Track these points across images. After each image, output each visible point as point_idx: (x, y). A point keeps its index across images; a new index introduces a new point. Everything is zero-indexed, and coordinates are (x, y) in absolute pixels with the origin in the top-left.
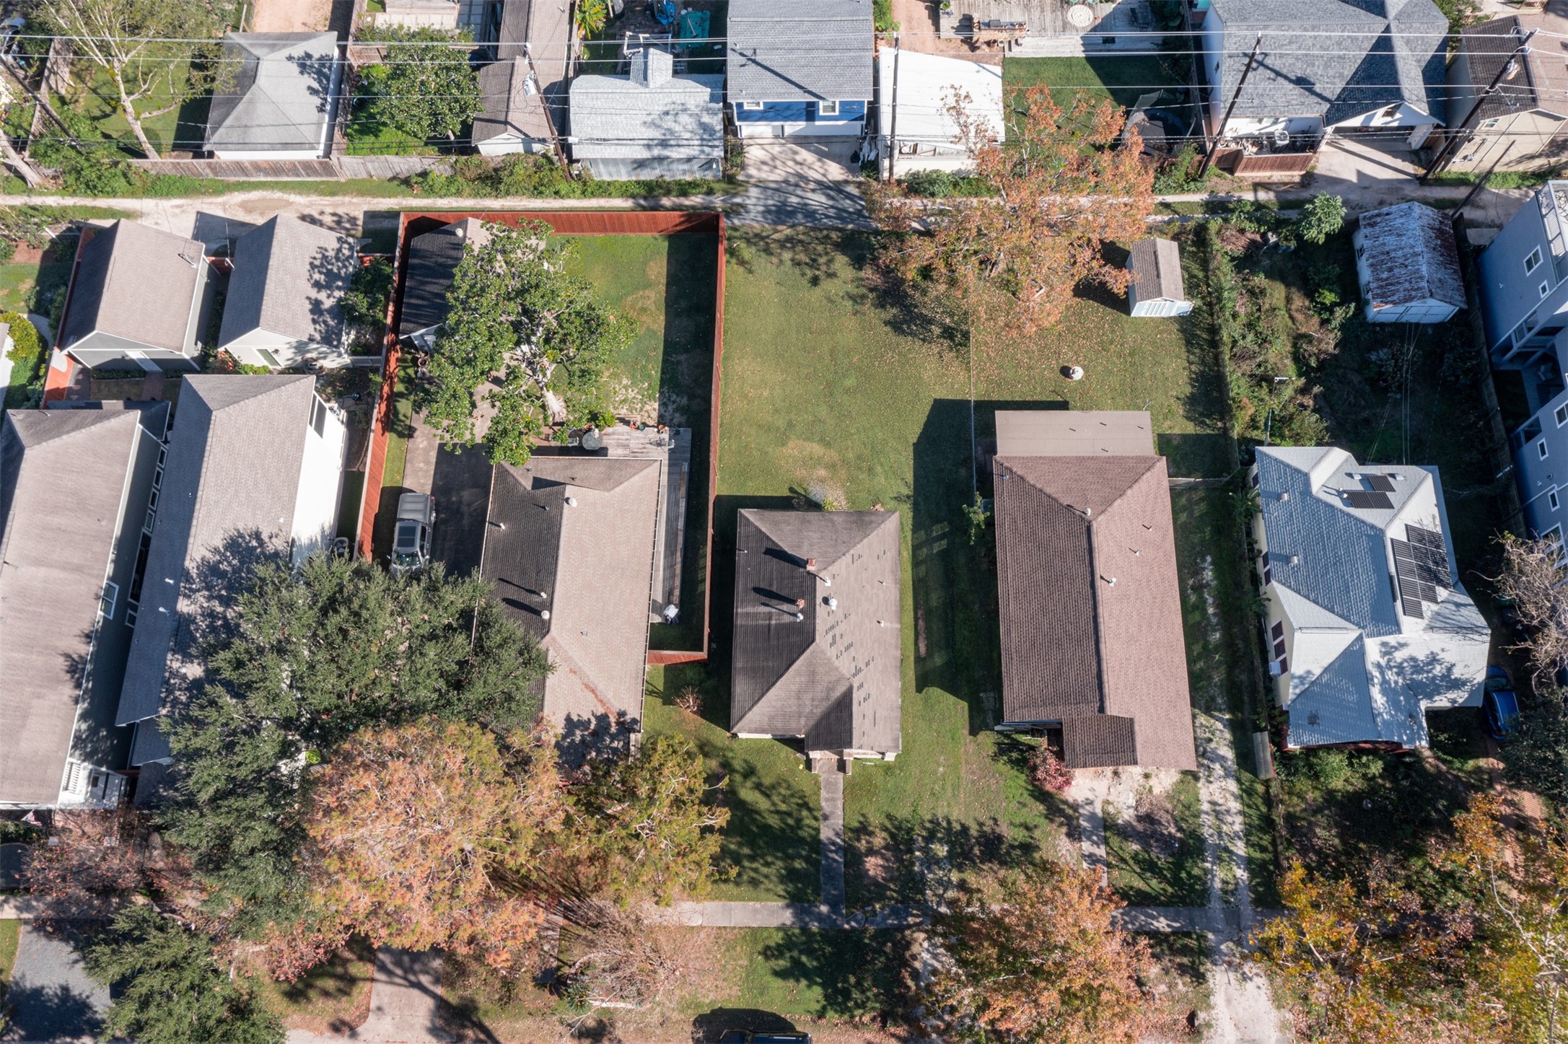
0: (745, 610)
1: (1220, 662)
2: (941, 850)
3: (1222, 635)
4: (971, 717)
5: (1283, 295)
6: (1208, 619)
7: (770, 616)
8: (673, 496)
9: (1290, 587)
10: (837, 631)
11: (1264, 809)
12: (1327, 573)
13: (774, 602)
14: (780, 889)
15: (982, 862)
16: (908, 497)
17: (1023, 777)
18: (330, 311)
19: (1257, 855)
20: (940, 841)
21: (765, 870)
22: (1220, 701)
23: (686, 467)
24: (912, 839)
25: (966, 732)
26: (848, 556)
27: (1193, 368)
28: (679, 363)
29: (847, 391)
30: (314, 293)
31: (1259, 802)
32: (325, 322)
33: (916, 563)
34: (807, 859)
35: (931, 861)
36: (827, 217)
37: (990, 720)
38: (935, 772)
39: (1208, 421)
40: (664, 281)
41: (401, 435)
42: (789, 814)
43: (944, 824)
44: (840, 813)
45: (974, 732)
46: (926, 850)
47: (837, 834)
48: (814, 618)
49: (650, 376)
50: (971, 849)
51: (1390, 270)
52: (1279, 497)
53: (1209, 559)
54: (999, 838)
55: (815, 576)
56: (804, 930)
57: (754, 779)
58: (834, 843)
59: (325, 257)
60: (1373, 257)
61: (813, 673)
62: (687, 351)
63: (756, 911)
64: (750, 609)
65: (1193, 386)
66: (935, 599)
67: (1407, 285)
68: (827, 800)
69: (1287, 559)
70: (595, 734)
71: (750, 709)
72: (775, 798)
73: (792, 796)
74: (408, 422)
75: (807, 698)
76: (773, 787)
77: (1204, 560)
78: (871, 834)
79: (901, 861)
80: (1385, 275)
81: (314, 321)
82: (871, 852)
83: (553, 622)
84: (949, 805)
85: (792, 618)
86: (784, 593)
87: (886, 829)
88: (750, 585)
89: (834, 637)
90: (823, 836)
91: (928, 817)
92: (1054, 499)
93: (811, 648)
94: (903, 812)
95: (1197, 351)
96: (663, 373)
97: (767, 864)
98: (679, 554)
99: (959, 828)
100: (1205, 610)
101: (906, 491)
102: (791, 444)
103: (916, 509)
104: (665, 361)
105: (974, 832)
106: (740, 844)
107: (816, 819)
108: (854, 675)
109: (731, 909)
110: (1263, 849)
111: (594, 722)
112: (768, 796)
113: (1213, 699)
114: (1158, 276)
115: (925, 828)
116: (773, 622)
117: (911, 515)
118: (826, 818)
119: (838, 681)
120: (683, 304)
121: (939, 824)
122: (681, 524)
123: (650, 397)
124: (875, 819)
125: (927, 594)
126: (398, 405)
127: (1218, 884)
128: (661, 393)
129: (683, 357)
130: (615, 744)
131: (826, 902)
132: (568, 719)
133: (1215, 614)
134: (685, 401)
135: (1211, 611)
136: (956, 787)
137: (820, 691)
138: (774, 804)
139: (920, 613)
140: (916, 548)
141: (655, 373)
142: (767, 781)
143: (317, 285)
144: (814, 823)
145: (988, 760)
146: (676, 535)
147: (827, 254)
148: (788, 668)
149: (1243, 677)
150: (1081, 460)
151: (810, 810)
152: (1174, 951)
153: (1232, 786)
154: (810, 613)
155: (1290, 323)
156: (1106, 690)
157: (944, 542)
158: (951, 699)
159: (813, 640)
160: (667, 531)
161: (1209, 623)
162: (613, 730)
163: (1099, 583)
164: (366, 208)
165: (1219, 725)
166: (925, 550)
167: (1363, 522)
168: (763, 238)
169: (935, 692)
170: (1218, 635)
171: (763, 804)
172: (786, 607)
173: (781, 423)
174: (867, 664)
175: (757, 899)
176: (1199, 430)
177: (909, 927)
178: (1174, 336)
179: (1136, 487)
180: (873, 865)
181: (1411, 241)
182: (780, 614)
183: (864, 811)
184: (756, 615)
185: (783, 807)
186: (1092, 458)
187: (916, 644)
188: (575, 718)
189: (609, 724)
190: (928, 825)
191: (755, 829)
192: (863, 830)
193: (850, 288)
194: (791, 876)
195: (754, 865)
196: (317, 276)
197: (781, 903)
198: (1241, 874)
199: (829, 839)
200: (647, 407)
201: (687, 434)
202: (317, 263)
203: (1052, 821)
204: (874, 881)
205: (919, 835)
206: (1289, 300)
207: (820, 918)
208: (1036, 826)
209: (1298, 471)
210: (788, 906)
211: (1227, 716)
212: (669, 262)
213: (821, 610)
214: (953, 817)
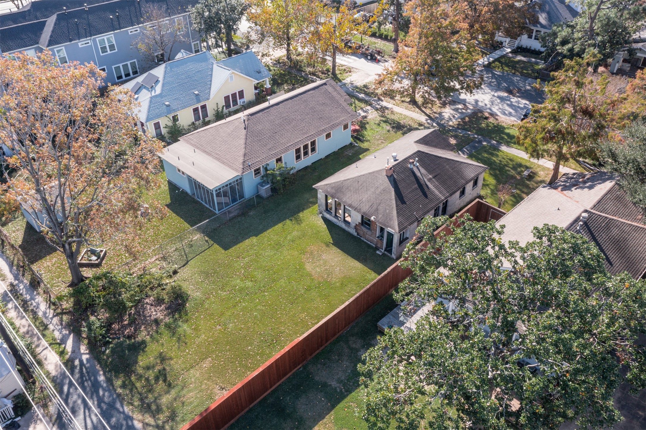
0: (440, 195)
4: (363, 153)
7: (430, 180)
9: (210, 92)
12: (196, 80)
13: (422, 182)
14: (501, 154)
15: (407, 126)
17: (364, 133)
21: (503, 160)
25: (370, 151)
28: (340, 381)
34: (480, 155)
36: (100, 402)
37: (356, 148)
45: (367, 149)
48: (409, 156)
52: (168, 106)
54: (392, 127)
56: (499, 143)
62: (325, 385)
64: (437, 192)
69: (197, 96)
70: (575, 186)
83: (580, 213)
85: (420, 168)
86: (413, 179)
88: (427, 201)
92: (246, 137)
93: (422, 151)
97: (501, 161)
101: (289, 222)
102: (322, 280)
104: (349, 391)
105: (401, 132)
106: (508, 170)
111: (573, 189)
116: (430, 176)
129: (334, 384)
130: (563, 183)
131: (483, 144)
132: (591, 188)
145: (372, 141)
147: (142, 375)
148: (441, 158)
150: (209, 153)
154: (408, 160)
156: (317, 85)
159: (419, 151)
162: (561, 187)
163: (273, 103)
167: (165, 71)
172: (418, 174)
173: (314, 294)
177: (453, 127)
182: (424, 175)
184: (436, 187)
186: (205, 152)
188: (586, 189)
189: (563, 189)
194: (492, 154)
195: (507, 164)
197: (504, 150)
201: (384, 323)
204: (456, 139)
207: (489, 143)
208: (375, 124)
210: (501, 150)
213: (401, 158)
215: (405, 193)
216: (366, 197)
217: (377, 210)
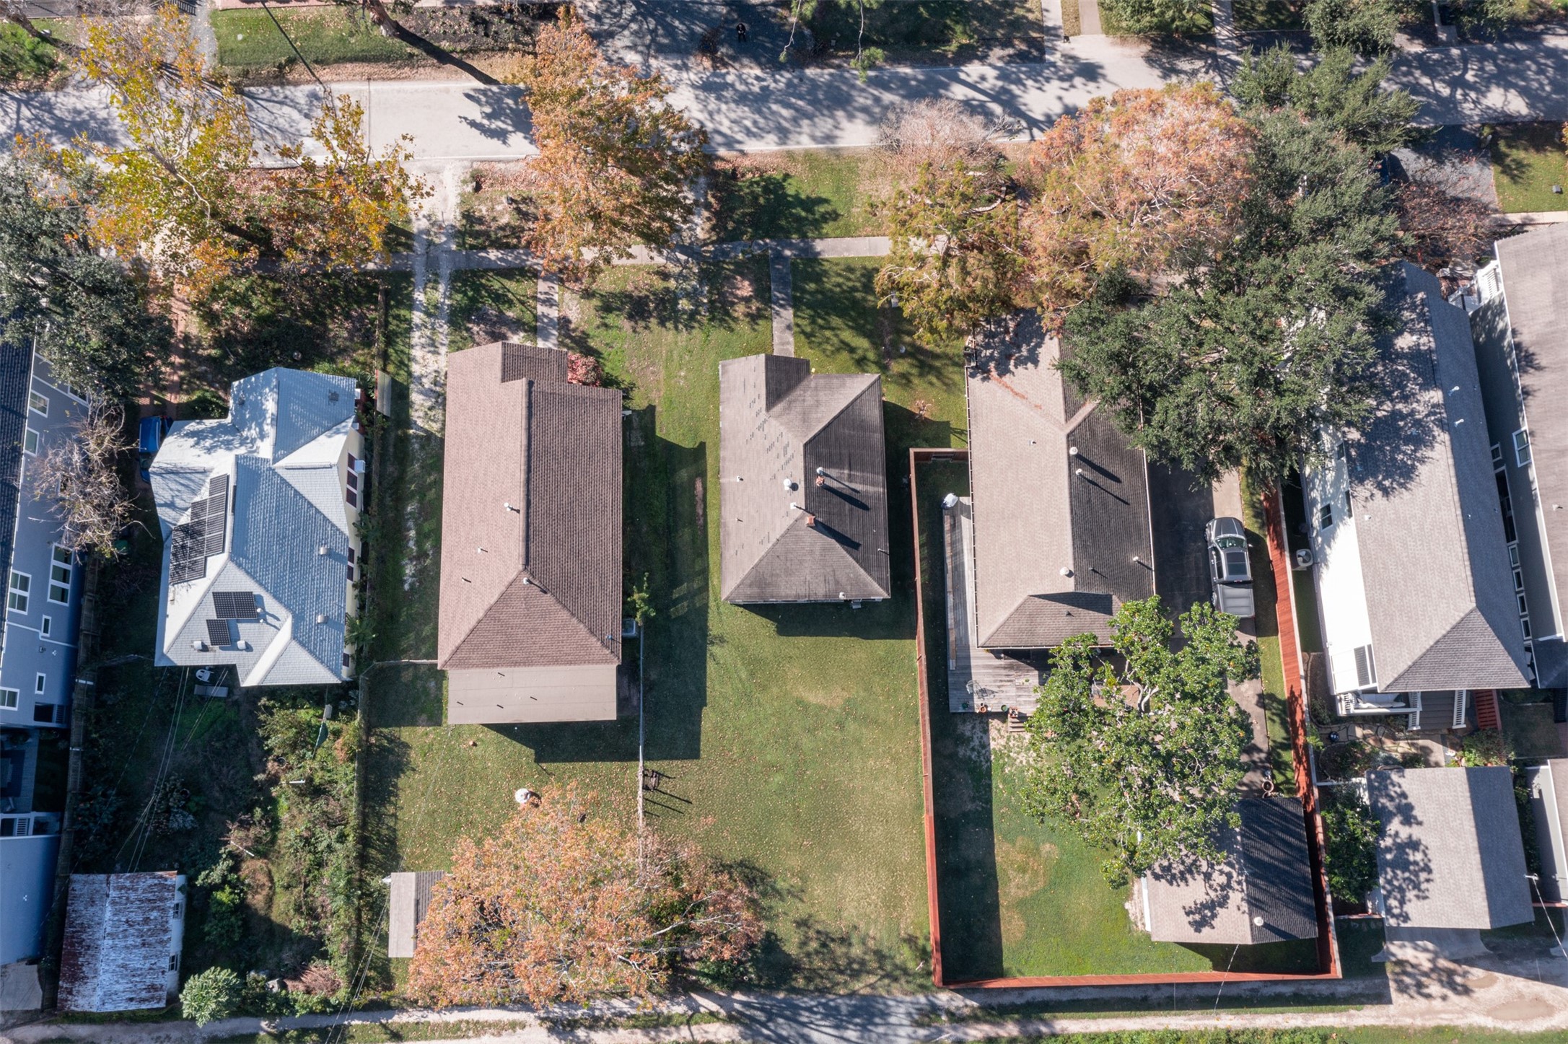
0: (876, 489)
1: (411, 483)
2: (684, 304)
3: (404, 508)
4: (653, 422)
5: (275, 909)
6: (416, 525)
7: (850, 478)
8: (962, 632)
9: (333, 525)
10: (783, 460)
11: (391, 351)
12: (293, 531)
13: (847, 492)
14: (827, 266)
15: (647, 297)
16: (712, 643)
17: (607, 370)
18: (1389, 816)
19: (403, 312)
20: (685, 312)
21: (840, 280)
22: (416, 446)
23: (952, 664)
24: (711, 312)
25: (658, 409)
26: (773, 540)
27: (391, 810)
28: (973, 799)
29: (780, 769)
30: (1416, 832)
31: (394, 356)
32: (1392, 799)
33: (705, 572)
34: (804, 291)
35: (693, 295)
36: (809, 1009)
37: (635, 420)
38: (689, 370)
39: (385, 743)
40: (1003, 911)
41: (1272, 697)
42: (822, 327)
43: (680, 326)
44: (776, 333)
45: (651, 409)
46: (698, 304)
47: (778, 314)
48: (805, 468)
49: (1004, 782)
50: (655, 308)
51: (146, 921)
52: (327, 620)
53: (406, 587)
54: (630, 317)
55: (806, 510)
56: (804, 237)
57: (856, 356)
58: (782, 306)
59: (1417, 886)
60: (161, 942)
61: (804, 421)
62: (965, 815)
63: (847, 250)
64: (870, 489)
65: (395, 786)
66: (685, 535)
67: (133, 896)
68: (788, 343)
69: (330, 554)
70: (1009, 357)
71: (864, 392)
72: (835, 340)
73: (820, 344)
74: (1268, 713)
75: (810, 400)
76: (838, 350)
77: (412, 585)
78: (748, 315)
79: (721, 294)
80: (154, 914)
81: (1404, 795)
82: (747, 300)
83: (1065, 445)
84: (676, 343)
85: (828, 472)
86: (836, 499)
87: (735, 320)
88: (872, 513)
89: (785, 453)
90: (791, 311)
91: (694, 332)
92: (560, 602)
93: (807, 439)
94: (718, 334)
95: (385, 832)
96: (990, 786)
97: (839, 285)
98: (949, 567)
99: (668, 324)
100: (418, 533)
101: (714, 650)
102: (841, 702)
103: (704, 630)
104: (989, 801)
105: (654, 321)
106: (864, 299)
107: (798, 325)
108: (765, 422)
109: (870, 250)
110: (397, 317)
111: (1012, 367)
112: (842, 342)
113: (422, 447)
114: (417, 903)
115: (699, 322)
116: (846, 472)
117: (710, 624)
118: (789, 327)
119: (780, 415)
120: (976, 879)
121: (686, 326)
122: (950, 600)
123: (1001, 755)
124: (743, 327)
125: (693, 541)
126: (1284, 735)
127: (442, 288)
128: (988, 760)
129: (969, 806)
130: (988, 352)
131: (786, 258)
132: (1036, 362)
133: (409, 529)
134: (962, 751)
135: (412, 533)
136: (669, 359)
137: (798, 408)
138: (836, 336)
139: (701, 522)
140: (705, 588)
141: (998, 784)
142: (845, 355)
143: (1414, 845)
144: (799, 321)
145: (639, 383)
146: (953, 587)
147: (808, 955)
148: (830, 424)
149: (390, 469)
150: (527, 662)
151: (803, 332)
152: (486, 234)
153: (416, 369)
154: (809, 474)
155: (274, 869)
156: (524, 400)
157: (675, 596)
158: (671, 439)
159: (805, 445)
160: (964, 593)
161: (416, 520)
162: (992, 365)
163: (521, 505)
164: (1391, 1009)
165: (420, 422)
166: (695, 586)
167: (248, 573)
168: (887, 976)
169: (688, 444)
170: (409, 509)
171: (847, 335)
172: (835, 485)
173: (852, 726)
174: (753, 435)
175: (847, 259)
176: (395, 731)
177: (713, 243)
178: (407, 850)
179: (473, 623)
180: (745, 289)
181: (113, 956)
182: (838, 478)
183: (754, 334)
184: (864, 482)
185: (828, 333)
186: (516, 664)
187: (705, 489)
188: (1029, 365)
189: (996, 368)
190: (696, 325)
191: (852, 314)
192: (754, 318)
193: (779, 907)
194: (818, 278)
195: (850, 284)
196: (1418, 857)
197: (826, 256)
198: (419, 296)
199: (785, 309)
200: (1003, 742)
201: (955, 705)
202: (1423, 876)
203: (583, 332)
204: (744, 277)
205: (704, 315)
206: (270, 900)
207: (791, 246)
208: (598, 327)
209: (302, 644)
210: (819, 253)
211: (411, 432)
212: (1000, 938)
213: (800, 478)
214: (673, 332)
215: (849, 531)
216: (807, 571)
217: (837, 582)
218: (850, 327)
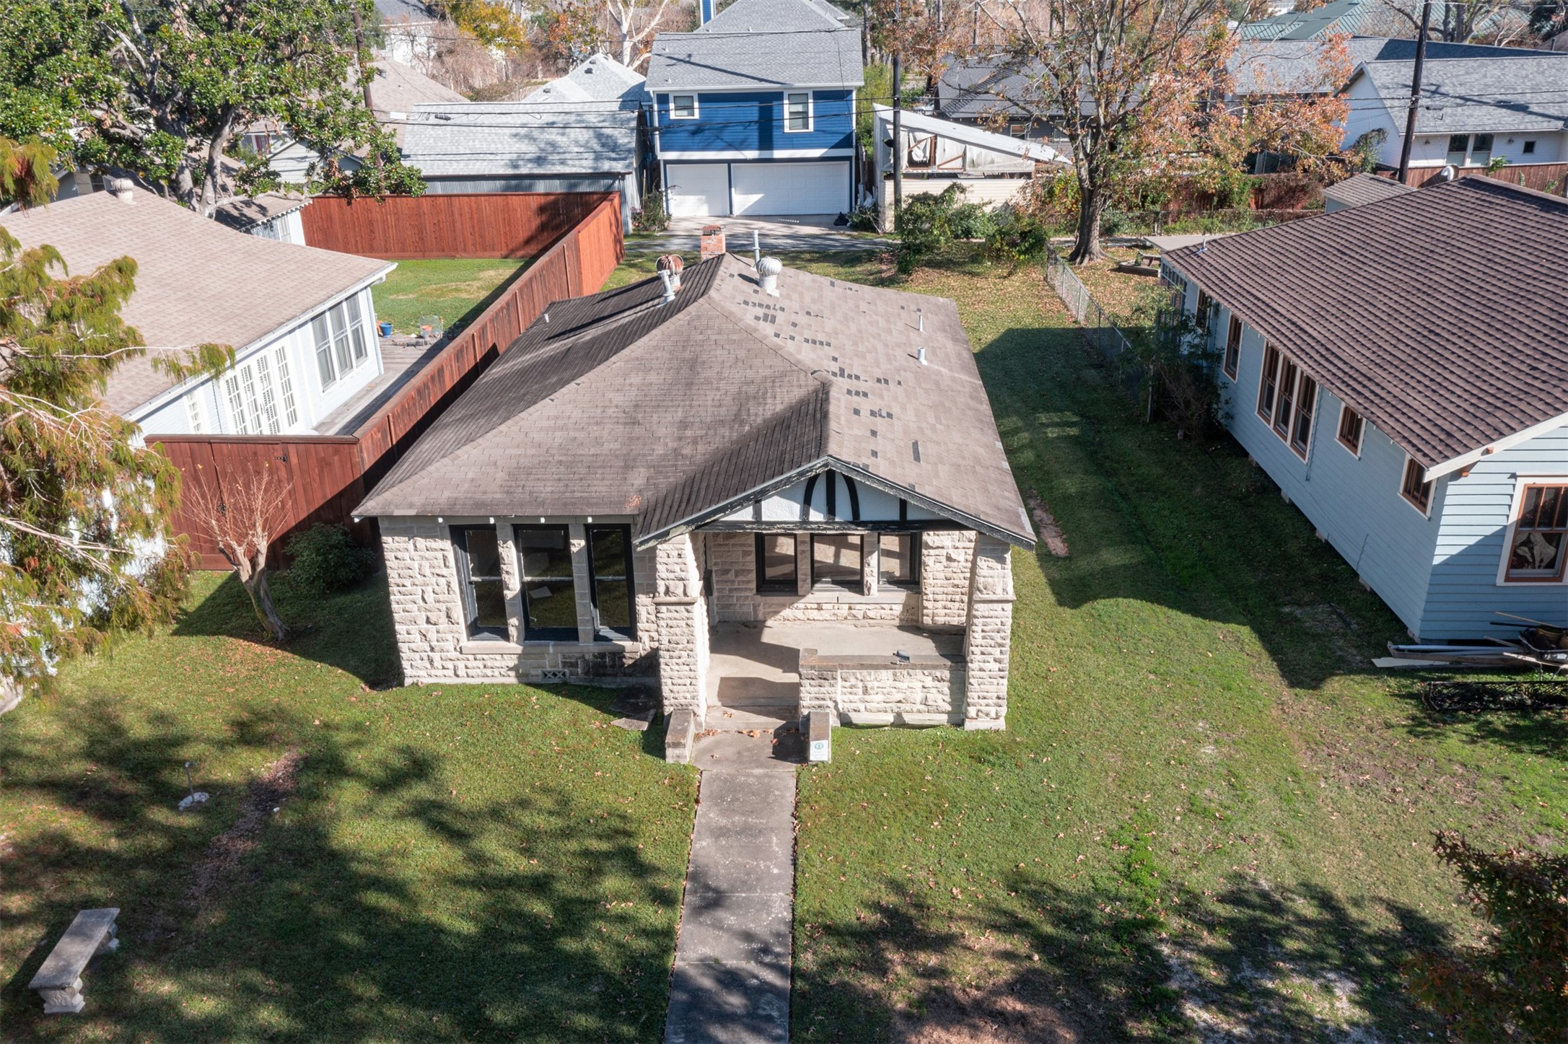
2: (1325, 999)
4: (1276, 652)
20: (1307, 966)
25: (1274, 681)
38: (1186, 756)
42: (540, 885)
43: (1306, 908)
44: (779, 868)
45: (1302, 678)
47: (762, 952)
57: (421, 791)
58: (731, 979)
66: (1072, 487)
68: (720, 836)
72: (492, 842)
73: (566, 834)
78: (938, 942)
82: (942, 1009)
84: (1293, 848)
90: (680, 961)
91: (1215, 887)
107: (664, 899)
112: (456, 836)
115: (1212, 924)
118: (708, 892)
121: (1276, 908)
125: (1047, 481)
138: (477, 858)
144: (653, 916)
157: (1071, 429)
166: (1028, 435)
169: (1128, 606)
171: (427, 860)
185: (514, 863)
190: (1224, 911)
191: (351, 938)
199: (710, 966)
205: (1186, 942)
214: (1339, 887)
218: (396, 888)
